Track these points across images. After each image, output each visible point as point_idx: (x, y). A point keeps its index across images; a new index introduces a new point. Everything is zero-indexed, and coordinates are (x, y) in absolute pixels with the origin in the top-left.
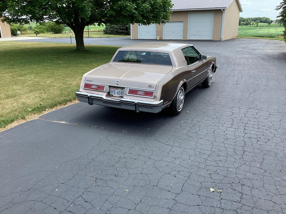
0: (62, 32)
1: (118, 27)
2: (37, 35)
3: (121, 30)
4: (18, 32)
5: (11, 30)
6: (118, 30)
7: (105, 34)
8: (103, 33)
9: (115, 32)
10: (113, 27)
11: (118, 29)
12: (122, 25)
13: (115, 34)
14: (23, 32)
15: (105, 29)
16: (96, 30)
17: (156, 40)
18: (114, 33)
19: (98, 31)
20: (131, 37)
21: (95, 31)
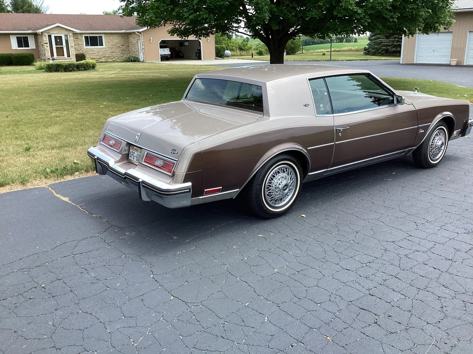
0: (296, 53)
1: (389, 42)
2: (252, 57)
3: (394, 48)
4: (227, 52)
5: (217, 49)
6: (389, 48)
7: (365, 54)
8: (362, 53)
9: (384, 50)
10: (381, 43)
11: (389, 45)
12: (397, 38)
13: (382, 55)
14: (244, 53)
15: (367, 47)
16: (353, 48)
17: (449, 65)
18: (380, 53)
19: (357, 50)
20: (401, 60)
21: (350, 50)
